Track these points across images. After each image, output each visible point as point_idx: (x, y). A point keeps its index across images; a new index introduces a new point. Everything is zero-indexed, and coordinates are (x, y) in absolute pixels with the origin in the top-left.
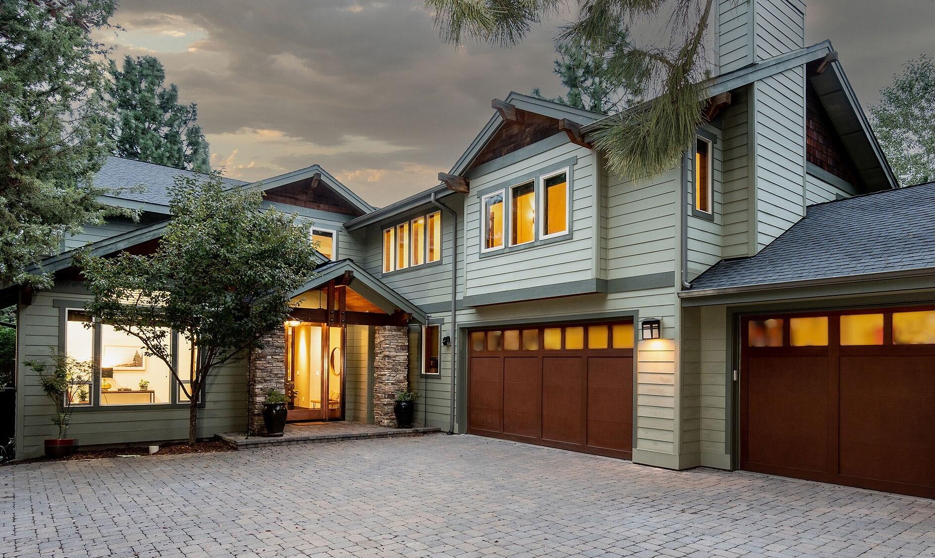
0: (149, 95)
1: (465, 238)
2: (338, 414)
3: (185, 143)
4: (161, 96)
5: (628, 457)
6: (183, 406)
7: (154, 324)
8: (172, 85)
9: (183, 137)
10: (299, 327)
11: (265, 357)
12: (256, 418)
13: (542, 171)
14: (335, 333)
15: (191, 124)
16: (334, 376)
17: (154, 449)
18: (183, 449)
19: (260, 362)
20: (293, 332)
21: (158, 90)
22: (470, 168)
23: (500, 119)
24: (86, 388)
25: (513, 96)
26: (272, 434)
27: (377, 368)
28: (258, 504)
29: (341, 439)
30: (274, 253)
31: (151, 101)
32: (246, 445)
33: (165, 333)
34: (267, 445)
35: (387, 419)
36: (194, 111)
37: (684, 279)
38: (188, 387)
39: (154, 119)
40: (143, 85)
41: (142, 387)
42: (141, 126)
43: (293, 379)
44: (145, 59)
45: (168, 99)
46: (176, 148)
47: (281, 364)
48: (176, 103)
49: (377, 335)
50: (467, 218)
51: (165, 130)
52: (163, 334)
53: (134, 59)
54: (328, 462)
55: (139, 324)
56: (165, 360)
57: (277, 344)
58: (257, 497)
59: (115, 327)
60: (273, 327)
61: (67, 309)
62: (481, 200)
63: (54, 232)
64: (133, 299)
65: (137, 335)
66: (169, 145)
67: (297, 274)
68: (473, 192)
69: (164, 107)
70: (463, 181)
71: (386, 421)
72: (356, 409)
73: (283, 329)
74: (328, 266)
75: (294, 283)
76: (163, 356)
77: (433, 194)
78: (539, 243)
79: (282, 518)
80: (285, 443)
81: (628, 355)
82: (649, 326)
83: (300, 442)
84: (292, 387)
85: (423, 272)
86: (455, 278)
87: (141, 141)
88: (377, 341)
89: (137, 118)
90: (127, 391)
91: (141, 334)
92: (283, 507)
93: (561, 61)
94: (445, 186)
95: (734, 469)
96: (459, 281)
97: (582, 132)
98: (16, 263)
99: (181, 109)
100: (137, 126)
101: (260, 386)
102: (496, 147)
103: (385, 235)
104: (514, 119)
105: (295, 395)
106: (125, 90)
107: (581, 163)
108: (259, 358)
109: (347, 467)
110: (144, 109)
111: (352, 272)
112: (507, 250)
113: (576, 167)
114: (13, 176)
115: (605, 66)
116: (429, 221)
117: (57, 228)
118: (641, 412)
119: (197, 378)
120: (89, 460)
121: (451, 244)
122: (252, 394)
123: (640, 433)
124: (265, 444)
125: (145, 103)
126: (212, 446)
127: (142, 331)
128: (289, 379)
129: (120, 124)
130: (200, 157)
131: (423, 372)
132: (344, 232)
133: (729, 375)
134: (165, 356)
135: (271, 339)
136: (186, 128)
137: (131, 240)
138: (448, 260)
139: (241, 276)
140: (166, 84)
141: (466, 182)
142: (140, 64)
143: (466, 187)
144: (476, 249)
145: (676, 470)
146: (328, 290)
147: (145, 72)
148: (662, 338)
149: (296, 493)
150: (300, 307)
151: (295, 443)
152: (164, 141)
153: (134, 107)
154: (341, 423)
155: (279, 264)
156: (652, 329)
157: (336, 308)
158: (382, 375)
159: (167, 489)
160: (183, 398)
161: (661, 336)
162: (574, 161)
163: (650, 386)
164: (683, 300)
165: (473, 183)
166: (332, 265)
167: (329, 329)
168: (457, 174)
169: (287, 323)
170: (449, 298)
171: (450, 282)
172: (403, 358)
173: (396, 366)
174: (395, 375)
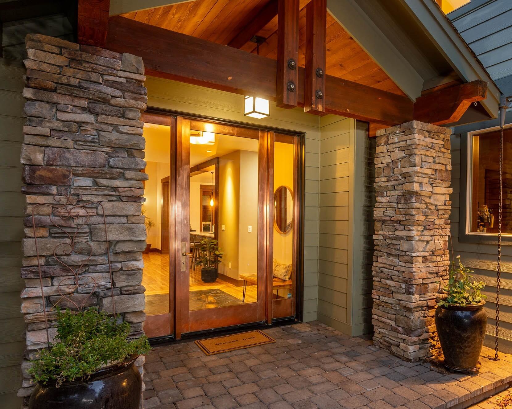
19: (40, 199)
27: (384, 222)
35: (414, 343)
57: (114, 136)
131: (468, 231)
135: (89, 118)
158: (401, 238)
172: (442, 198)
173: (431, 218)
174: (429, 238)
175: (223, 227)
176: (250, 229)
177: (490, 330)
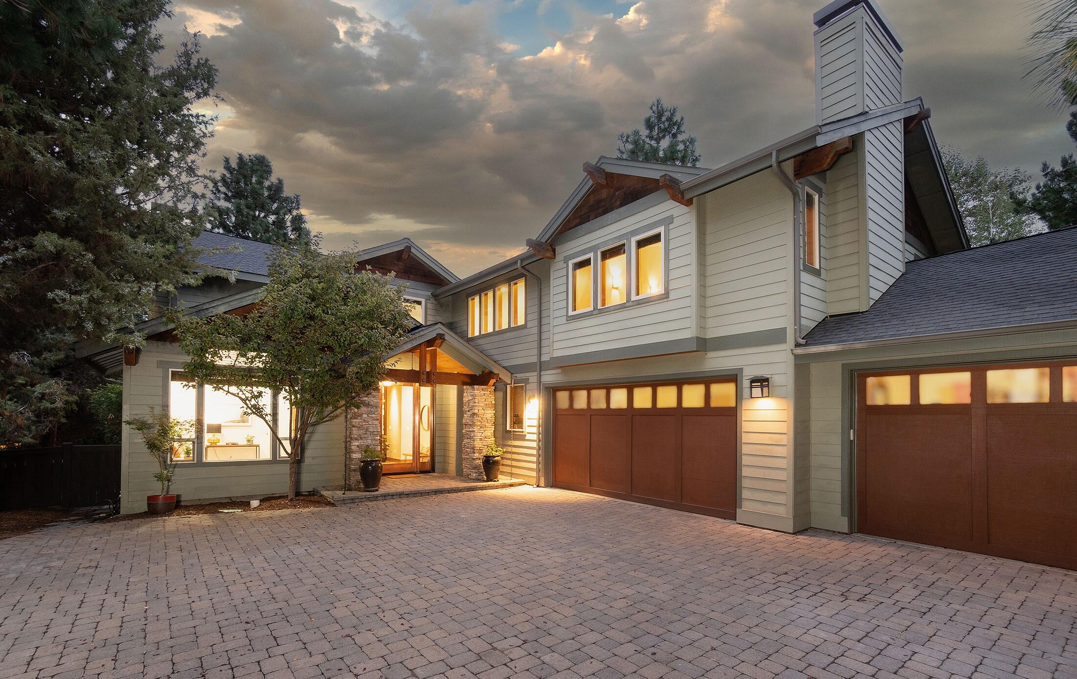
0: (259, 186)
1: (551, 303)
2: (428, 467)
3: (290, 229)
4: (269, 188)
5: (733, 517)
6: (283, 462)
7: (251, 385)
8: (279, 179)
9: (289, 224)
10: (392, 387)
11: (361, 415)
12: (353, 473)
13: (634, 233)
14: (426, 392)
15: (295, 213)
16: (425, 432)
17: (255, 503)
18: (282, 504)
19: (356, 420)
20: (386, 391)
21: (267, 183)
22: (555, 235)
23: (591, 183)
24: (190, 445)
25: (603, 161)
26: (368, 489)
27: (466, 425)
28: (356, 582)
29: (434, 493)
30: (371, 314)
31: (261, 192)
32: (344, 501)
33: (262, 393)
34: (364, 500)
35: (476, 473)
36: (297, 201)
37: (798, 335)
38: (287, 444)
39: (262, 208)
40: (254, 180)
41: (249, 441)
42: (251, 213)
43: (385, 434)
44: (255, 157)
45: (275, 191)
46: (281, 232)
47: (376, 422)
48: (282, 195)
49: (465, 394)
50: (553, 283)
51: (272, 218)
52: (260, 394)
53: (246, 157)
54: (425, 521)
55: (238, 384)
56: (264, 419)
57: (372, 403)
58: (355, 571)
59: (214, 387)
60: (369, 386)
61: (170, 370)
62: (568, 265)
63: (144, 290)
64: (231, 360)
65: (237, 395)
66: (276, 230)
67: (394, 335)
68: (560, 257)
69: (273, 198)
70: (550, 248)
71: (474, 475)
72: (445, 462)
73: (377, 389)
74: (420, 329)
75: (390, 344)
76: (262, 415)
77: (519, 261)
78: (631, 304)
79: (384, 606)
80: (380, 498)
81: (731, 415)
82: (759, 384)
83: (395, 497)
84: (385, 440)
85: (508, 335)
86: (540, 340)
87: (251, 225)
88: (465, 400)
89: (248, 207)
90: (234, 445)
91: (241, 394)
92: (383, 588)
93: (623, 149)
94: (533, 252)
95: (851, 532)
96: (544, 343)
97: (682, 187)
98: (104, 321)
99: (286, 199)
100: (248, 213)
101: (357, 444)
102: (582, 213)
103: (470, 303)
104: (604, 182)
105: (387, 447)
106: (238, 182)
107: (677, 222)
108: (355, 416)
109: (446, 529)
110: (254, 199)
111: (444, 335)
112: (597, 312)
113: (671, 226)
114: (100, 231)
115: (661, 154)
116: (513, 287)
117: (146, 286)
118: (745, 472)
119: (296, 436)
120: (190, 516)
121: (536, 309)
122: (348, 451)
123: (745, 494)
124: (361, 500)
125: (255, 194)
126: (311, 501)
127: (241, 391)
128: (383, 433)
129: (234, 212)
130: (303, 241)
131: (508, 428)
132: (432, 300)
133: (845, 434)
134: (264, 416)
135: (366, 399)
136: (291, 216)
137: (231, 304)
138: (533, 324)
139: (337, 336)
140: (273, 179)
141: (552, 248)
142: (251, 161)
143: (552, 253)
144: (564, 312)
145: (789, 533)
146: (420, 351)
147: (254, 168)
148: (772, 397)
149: (396, 565)
150: (395, 368)
151: (390, 497)
152: (272, 227)
153: (246, 198)
154: (431, 475)
155: (375, 325)
156: (762, 387)
157: (428, 369)
158: (471, 431)
159: (260, 558)
160: (283, 454)
161: (770, 395)
162: (669, 221)
163: (756, 446)
164: (797, 357)
165: (558, 249)
166: (423, 328)
167: (420, 389)
168: (544, 240)
169: (380, 384)
170: (534, 359)
171: (535, 344)
172: (490, 415)
173: (484, 423)
174: (483, 431)
175: (390, 427)
176: (408, 429)
177: (502, 468)
